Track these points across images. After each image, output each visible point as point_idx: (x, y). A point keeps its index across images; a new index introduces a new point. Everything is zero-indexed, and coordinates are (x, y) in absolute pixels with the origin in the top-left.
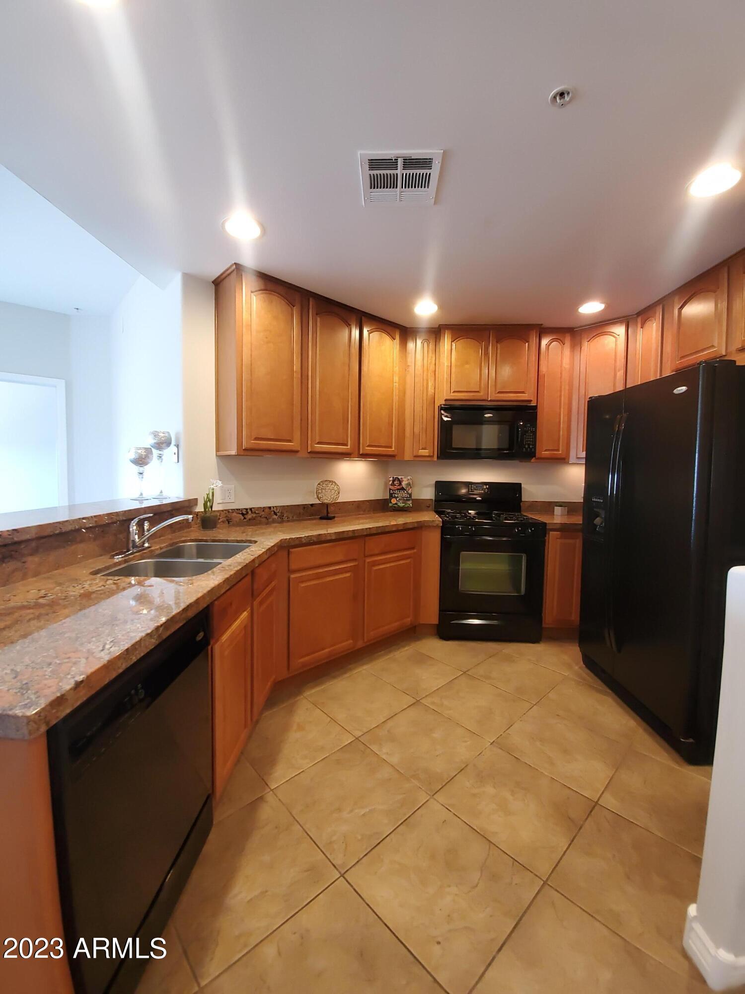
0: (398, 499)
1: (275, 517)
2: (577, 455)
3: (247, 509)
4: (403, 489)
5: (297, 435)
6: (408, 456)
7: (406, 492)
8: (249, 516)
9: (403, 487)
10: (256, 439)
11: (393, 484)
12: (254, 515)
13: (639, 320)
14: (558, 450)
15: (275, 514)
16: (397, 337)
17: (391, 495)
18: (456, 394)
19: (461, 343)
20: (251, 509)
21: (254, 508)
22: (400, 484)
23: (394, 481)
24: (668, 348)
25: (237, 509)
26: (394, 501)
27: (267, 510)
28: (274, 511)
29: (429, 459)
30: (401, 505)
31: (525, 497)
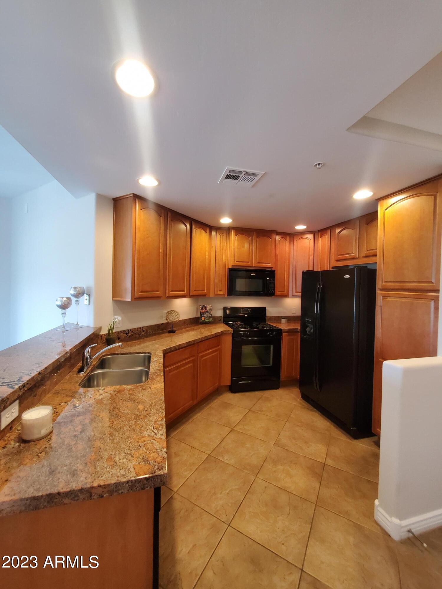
0: (205, 317)
1: (143, 333)
2: (292, 294)
3: (128, 330)
4: (207, 312)
5: (161, 288)
6: (212, 295)
7: (209, 313)
8: (130, 334)
9: (207, 311)
10: (142, 292)
11: (202, 309)
12: (132, 333)
13: (320, 234)
14: (284, 292)
15: (143, 331)
16: (208, 231)
17: (201, 315)
18: (237, 263)
19: (240, 237)
20: (131, 330)
21: (132, 329)
22: (206, 309)
23: (202, 307)
24: (333, 250)
25: (123, 331)
26: (203, 318)
27: (139, 330)
28: (143, 330)
29: (223, 296)
30: (207, 321)
31: (268, 314)
